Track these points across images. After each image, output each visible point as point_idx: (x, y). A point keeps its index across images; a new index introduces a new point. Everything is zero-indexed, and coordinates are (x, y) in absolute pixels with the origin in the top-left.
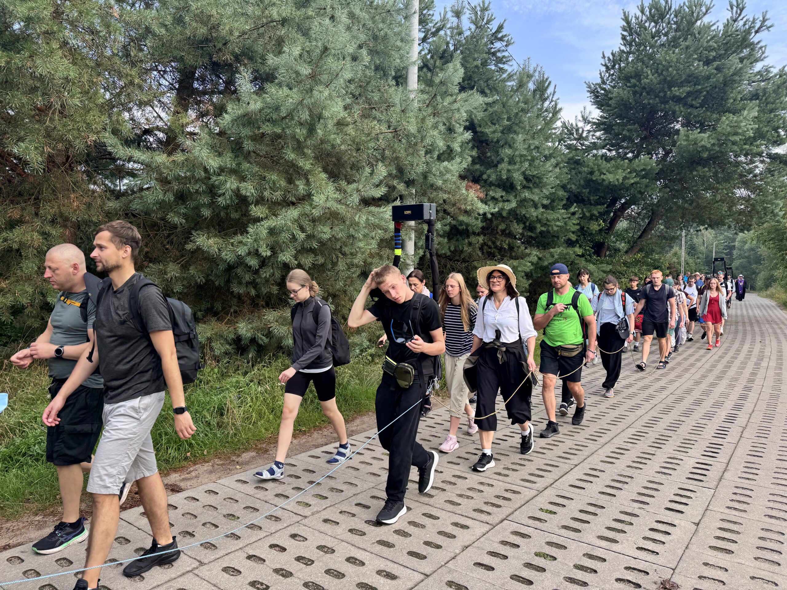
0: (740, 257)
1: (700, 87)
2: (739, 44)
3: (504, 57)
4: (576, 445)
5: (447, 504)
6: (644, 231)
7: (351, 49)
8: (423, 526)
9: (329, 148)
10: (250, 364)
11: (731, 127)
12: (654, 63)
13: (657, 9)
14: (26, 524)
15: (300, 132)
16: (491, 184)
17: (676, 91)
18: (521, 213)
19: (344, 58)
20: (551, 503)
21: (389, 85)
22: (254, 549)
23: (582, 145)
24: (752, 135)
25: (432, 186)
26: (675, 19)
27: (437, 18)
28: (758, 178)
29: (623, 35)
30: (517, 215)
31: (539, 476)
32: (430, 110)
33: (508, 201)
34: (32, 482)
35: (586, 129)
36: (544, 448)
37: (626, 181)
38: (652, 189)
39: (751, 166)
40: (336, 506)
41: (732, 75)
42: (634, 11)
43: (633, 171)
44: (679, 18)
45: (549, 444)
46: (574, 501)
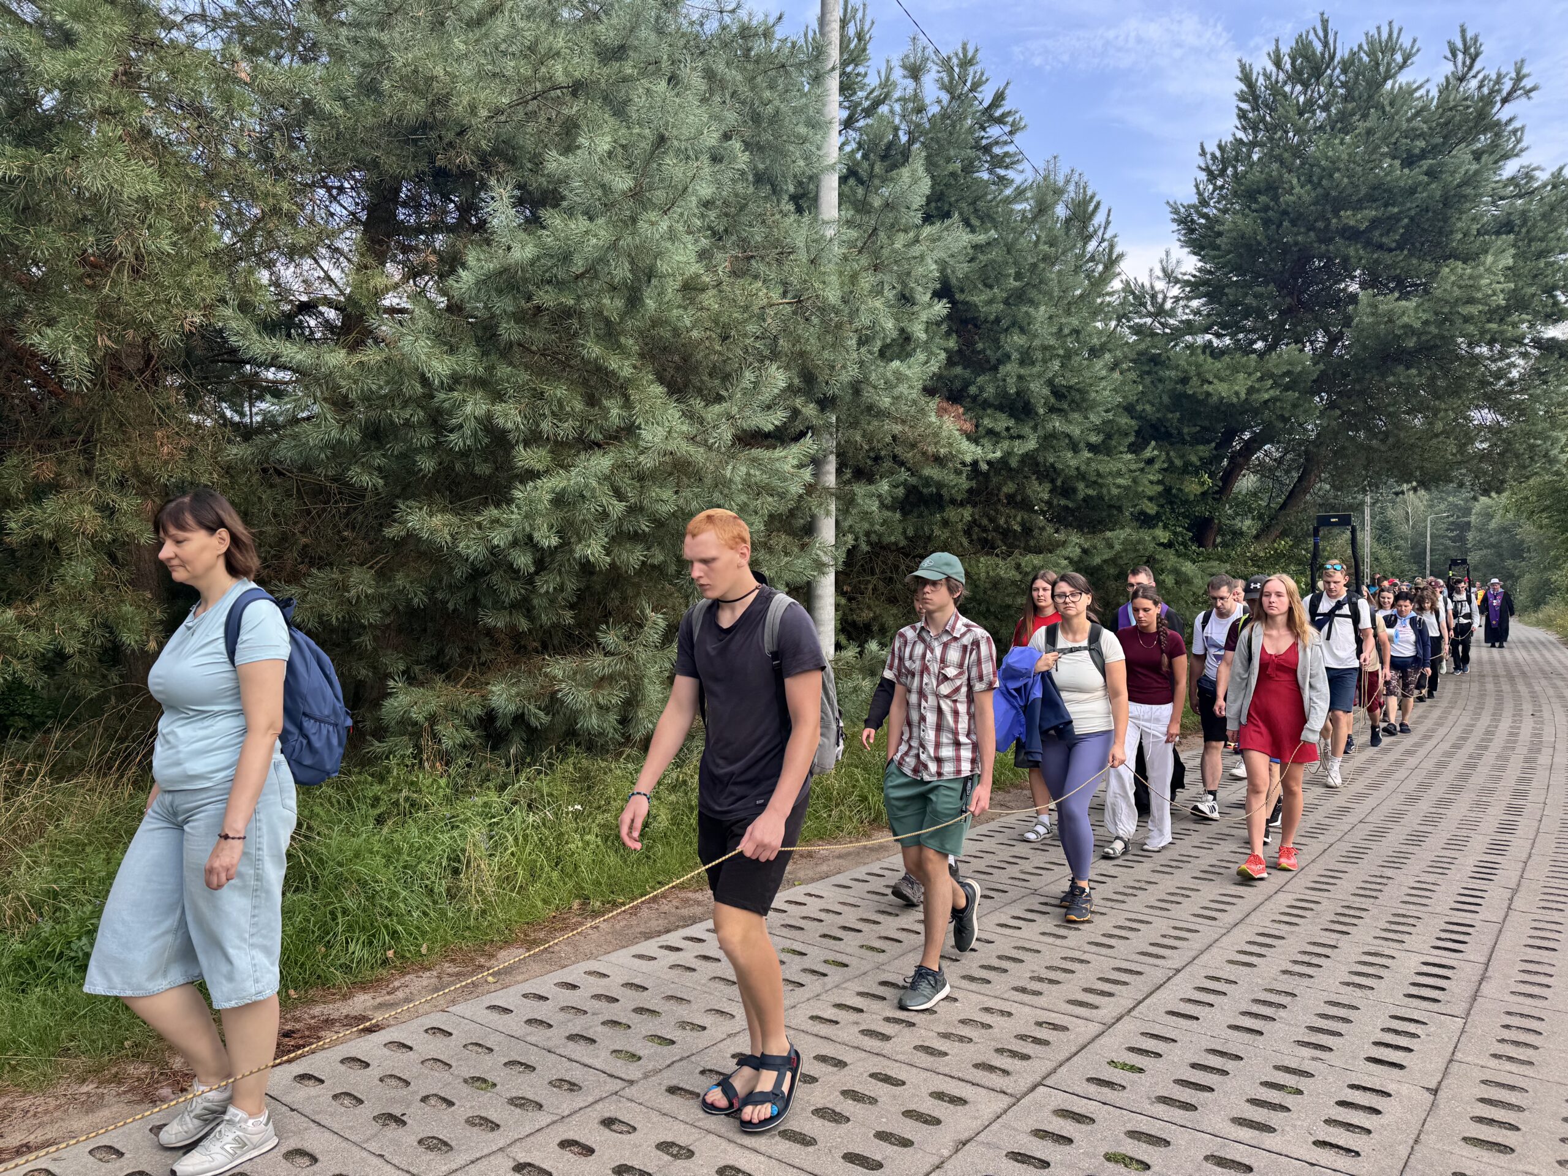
0: (1481, 545)
1: (1396, 210)
2: (1471, 124)
3: (1006, 154)
4: (1175, 928)
5: (919, 1054)
6: (1291, 496)
7: (711, 140)
8: (873, 1101)
9: (668, 335)
10: (512, 768)
11: (1460, 287)
12: (1303, 164)
13: (1306, 58)
14: (63, 1100)
15: (613, 305)
16: (986, 405)
17: (1348, 217)
18: (1045, 461)
19: (697, 157)
20: (1131, 1049)
21: (781, 212)
22: (529, 1151)
23: (1164, 325)
24: (1503, 303)
25: (870, 408)
26: (1343, 78)
27: (872, 81)
28: (1517, 388)
29: (1240, 109)
30: (1037, 464)
31: (1103, 993)
32: (864, 261)
33: (1020, 437)
34: (75, 1014)
35: (1170, 294)
36: (1111, 936)
37: (1255, 396)
38: (1305, 411)
39: (1501, 364)
40: (693, 1058)
41: (1459, 186)
42: (1261, 64)
43: (1266, 375)
44: (1351, 75)
45: (1120, 927)
46: (1179, 1044)
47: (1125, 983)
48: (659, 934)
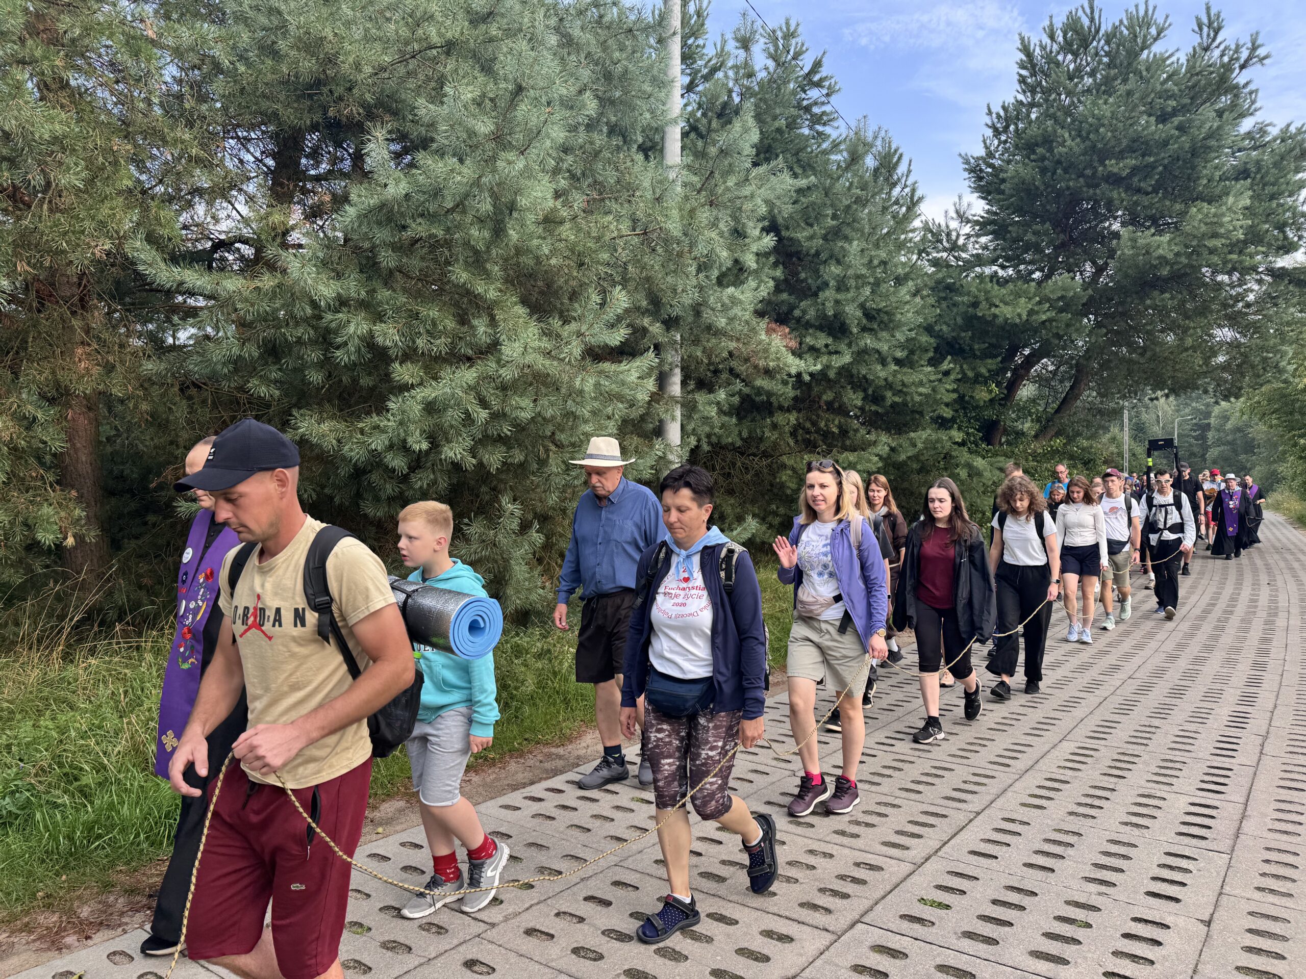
0: (1219, 442)
1: (1152, 159)
2: (1214, 87)
3: (824, 113)
4: (974, 774)
6: (1064, 401)
7: (563, 90)
9: (531, 262)
11: (1206, 224)
12: (1073, 121)
13: (1076, 32)
15: (478, 235)
16: (808, 325)
17: (1113, 166)
18: (859, 373)
20: (939, 887)
21: (632, 160)
23: (957, 259)
24: (1242, 237)
25: (709, 328)
26: (1106, 48)
27: (710, 51)
28: (1254, 309)
29: (1020, 75)
30: (852, 376)
31: (913, 835)
32: (702, 198)
33: (837, 352)
35: (962, 232)
36: (919, 782)
37: (1034, 317)
38: (1077, 330)
39: (1240, 290)
41: (1205, 139)
42: (1037, 38)
43: (1045, 299)
44: (1114, 46)
45: (927, 774)
46: (980, 882)
47: (932, 826)
48: (524, 785)
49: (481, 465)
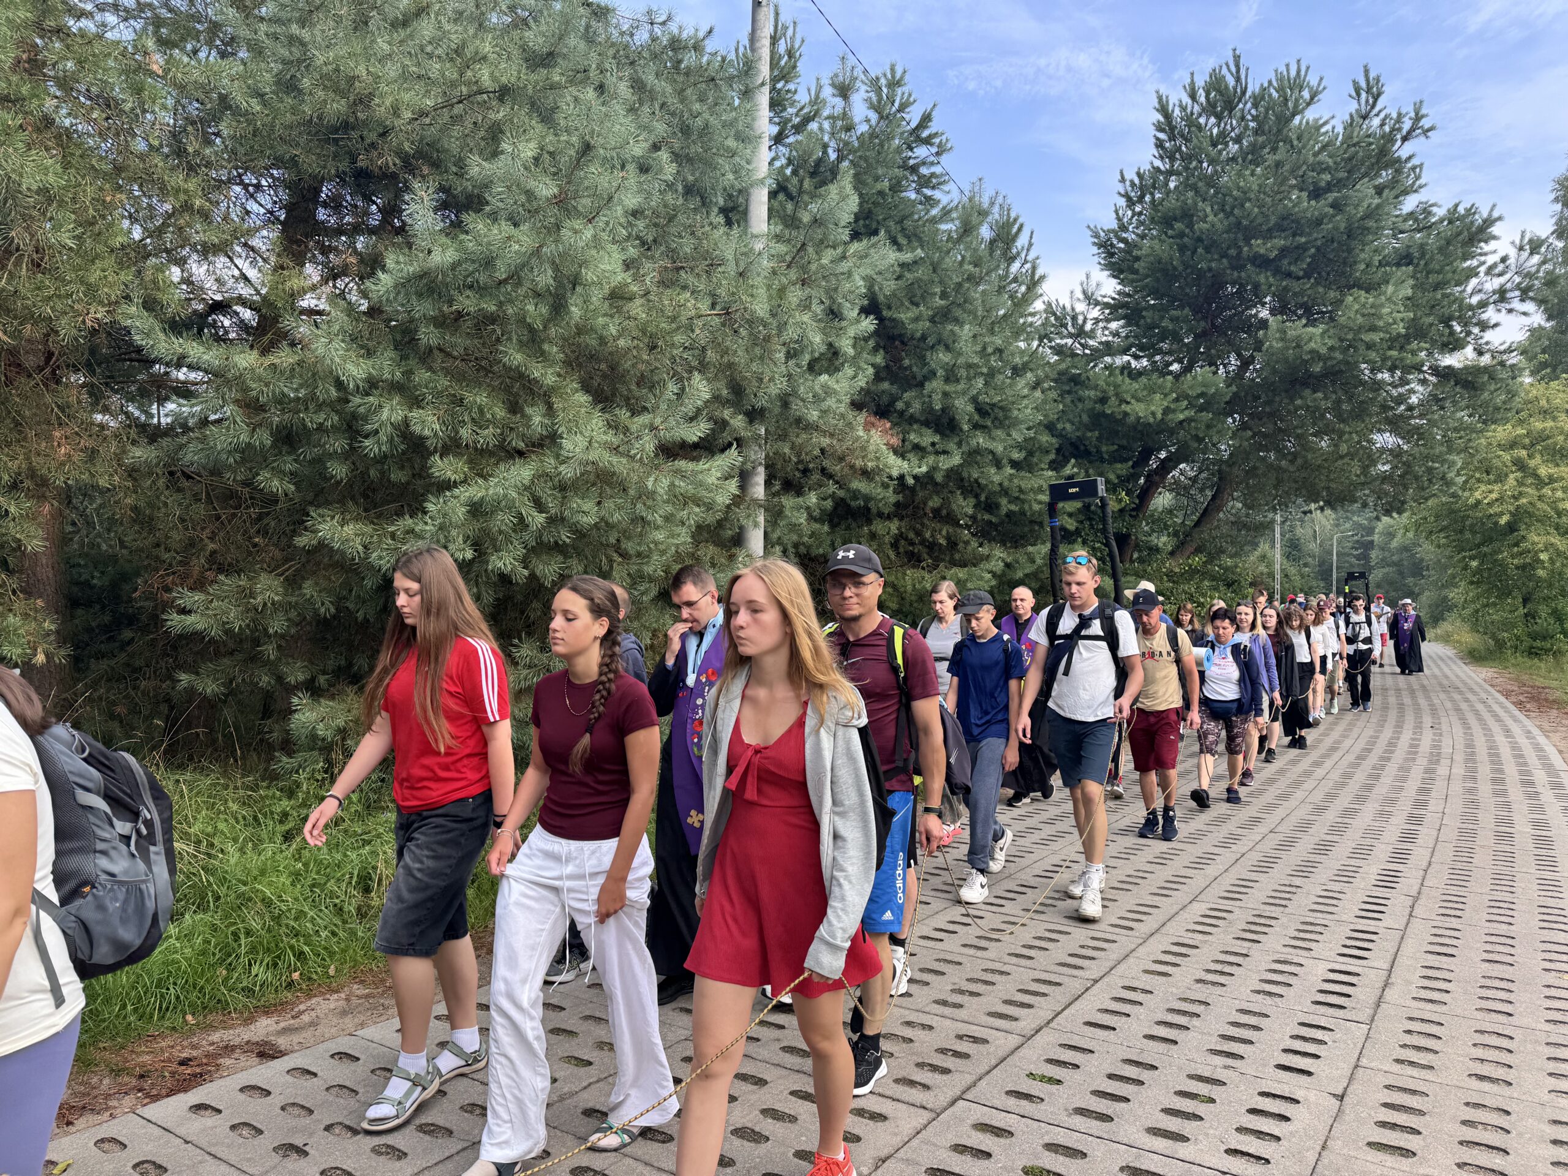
0: (1384, 563)
1: (1303, 240)
2: (1373, 160)
3: (933, 175)
4: (1093, 939)
6: (1205, 513)
7: (638, 149)
9: (594, 343)
11: (1363, 315)
12: (1216, 193)
13: (1219, 91)
15: (535, 311)
16: (912, 420)
17: (1259, 246)
18: (970, 476)
19: (623, 167)
20: (1050, 1061)
21: (711, 224)
23: (1084, 346)
24: (1403, 331)
25: (798, 421)
26: (1254, 112)
27: (803, 97)
28: (1416, 413)
29: (1157, 139)
30: (962, 480)
31: (1023, 1005)
32: (793, 275)
33: (945, 452)
35: (1090, 316)
36: (1031, 947)
37: (1170, 416)
38: (1218, 432)
39: (1401, 390)
41: (1362, 219)
42: (1177, 97)
43: (1182, 396)
44: (1262, 109)
45: (1040, 938)
46: (1096, 1055)
47: (1044, 995)
49: (533, 576)
